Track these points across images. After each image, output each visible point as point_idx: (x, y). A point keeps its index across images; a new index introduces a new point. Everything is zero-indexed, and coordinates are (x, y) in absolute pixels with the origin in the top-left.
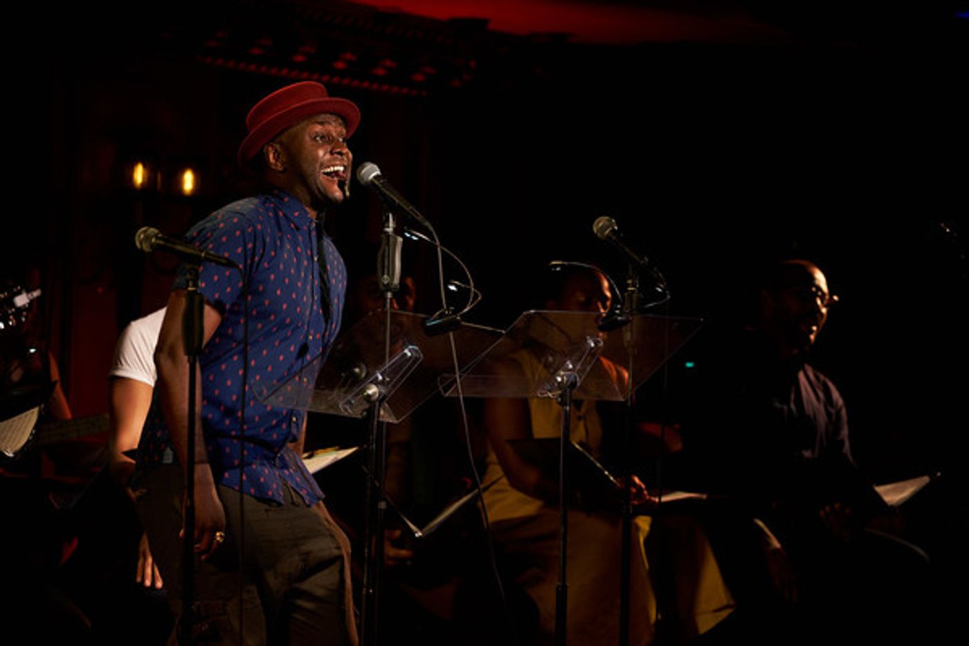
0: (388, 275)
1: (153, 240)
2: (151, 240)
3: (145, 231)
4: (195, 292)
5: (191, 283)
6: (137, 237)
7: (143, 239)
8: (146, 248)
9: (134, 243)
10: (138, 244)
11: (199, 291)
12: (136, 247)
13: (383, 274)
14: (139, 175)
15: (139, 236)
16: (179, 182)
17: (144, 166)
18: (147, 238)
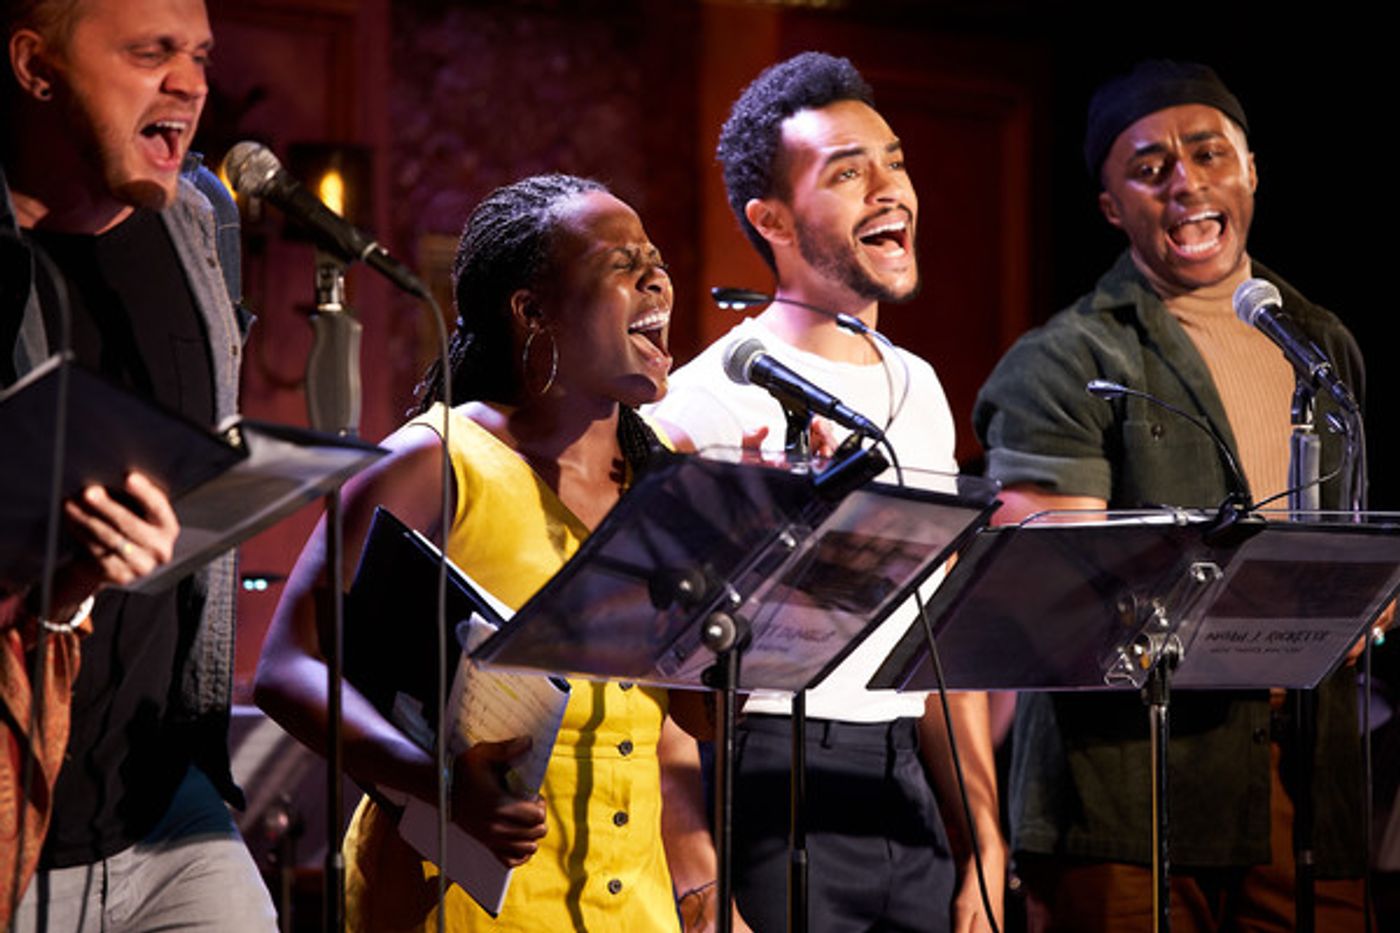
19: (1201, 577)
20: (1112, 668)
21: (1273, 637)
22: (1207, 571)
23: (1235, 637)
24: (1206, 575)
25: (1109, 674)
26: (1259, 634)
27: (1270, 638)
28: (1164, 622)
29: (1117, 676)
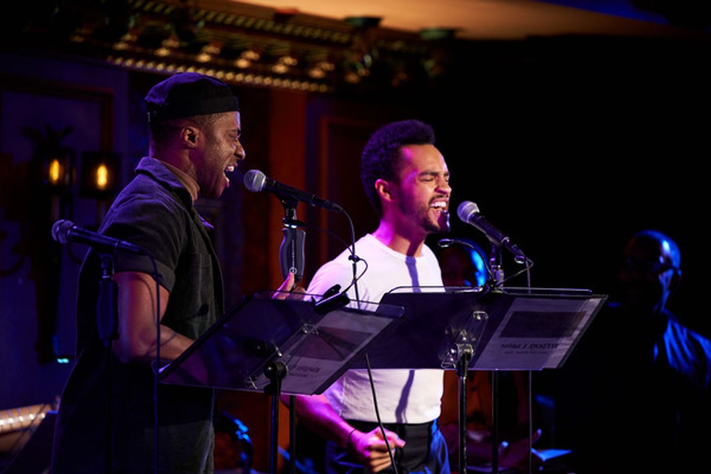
0: (295, 267)
1: (69, 232)
2: (67, 232)
3: (60, 224)
4: (109, 280)
5: (105, 272)
6: (53, 231)
7: (59, 231)
8: (62, 240)
9: (51, 234)
10: (54, 237)
11: (112, 278)
12: (53, 239)
13: (290, 266)
14: (55, 171)
15: (55, 230)
16: (94, 177)
17: (60, 163)
18: (63, 230)
19: (479, 318)
20: (444, 360)
21: (533, 347)
22: (481, 315)
23: (514, 346)
24: (481, 317)
25: (443, 363)
26: (526, 345)
27: (531, 346)
28: (465, 339)
29: (446, 363)
